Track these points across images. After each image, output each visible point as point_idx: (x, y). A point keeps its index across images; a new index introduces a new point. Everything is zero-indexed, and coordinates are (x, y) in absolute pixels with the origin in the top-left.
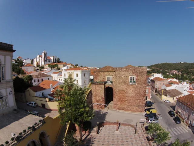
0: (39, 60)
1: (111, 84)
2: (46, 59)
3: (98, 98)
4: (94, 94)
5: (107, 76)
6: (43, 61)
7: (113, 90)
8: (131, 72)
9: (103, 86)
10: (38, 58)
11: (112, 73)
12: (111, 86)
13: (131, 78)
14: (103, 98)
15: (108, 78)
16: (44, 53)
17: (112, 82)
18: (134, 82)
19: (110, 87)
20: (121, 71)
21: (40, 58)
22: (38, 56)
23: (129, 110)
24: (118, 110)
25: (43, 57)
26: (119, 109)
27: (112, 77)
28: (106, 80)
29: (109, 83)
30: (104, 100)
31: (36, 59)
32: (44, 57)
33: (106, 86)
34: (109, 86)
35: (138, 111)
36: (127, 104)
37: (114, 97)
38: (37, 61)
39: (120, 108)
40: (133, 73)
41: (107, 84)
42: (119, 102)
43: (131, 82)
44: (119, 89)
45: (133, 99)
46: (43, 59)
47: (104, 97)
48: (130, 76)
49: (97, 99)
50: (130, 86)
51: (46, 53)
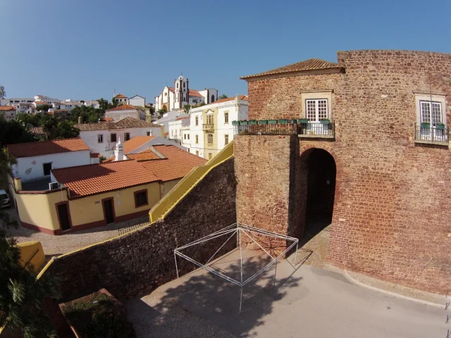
0: (169, 98)
1: (326, 133)
2: (185, 96)
3: (260, 204)
4: (242, 179)
5: (305, 96)
6: (177, 100)
7: (338, 169)
8: (424, 77)
9: (284, 143)
10: (166, 94)
11: (329, 80)
12: (327, 146)
13: (425, 107)
14: (280, 204)
15: (311, 103)
16: (181, 81)
17: (330, 126)
18: (440, 128)
19: (323, 153)
20: (371, 67)
21: (171, 94)
22: (166, 90)
23: (398, 280)
24: (347, 273)
25: (177, 90)
26: (354, 268)
27: (328, 96)
28: (303, 114)
29: (317, 128)
30: (285, 213)
31: (161, 97)
32: (181, 91)
33: (304, 146)
34: (317, 145)
35: (434, 288)
36: (397, 248)
37: (337, 206)
38: (164, 102)
39: (359, 264)
40: (432, 80)
41: (307, 133)
42: (359, 234)
43: (425, 126)
44: (363, 162)
45: (425, 227)
46: (177, 97)
47: (286, 201)
48: (418, 98)
49: (257, 208)
50: (423, 154)
51: (185, 80)
